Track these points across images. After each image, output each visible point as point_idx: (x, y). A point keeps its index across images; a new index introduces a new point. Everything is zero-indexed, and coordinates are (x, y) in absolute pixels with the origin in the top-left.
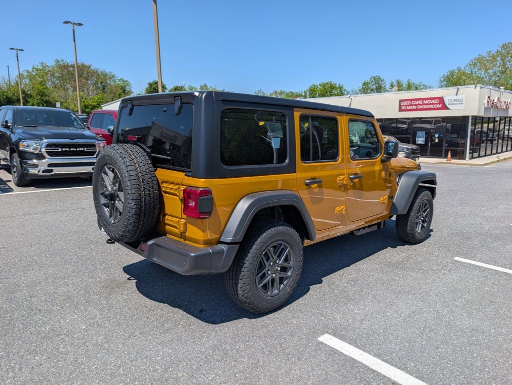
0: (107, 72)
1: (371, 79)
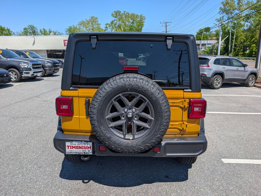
1: (28, 27)
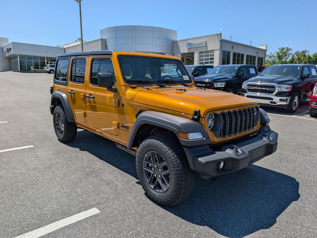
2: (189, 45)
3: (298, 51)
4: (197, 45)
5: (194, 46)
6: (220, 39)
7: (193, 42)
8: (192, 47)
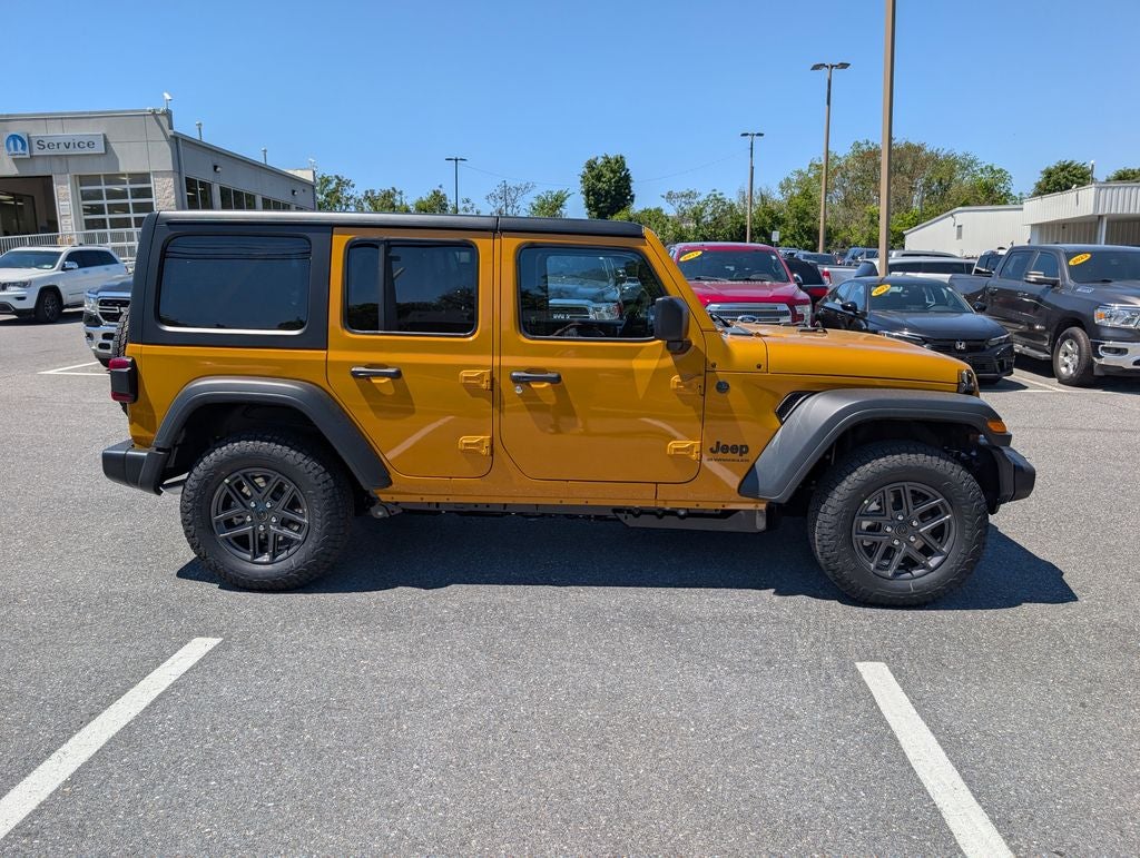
0: (959, 153)
2: (19, 143)
3: (373, 192)
4: (62, 146)
5: (46, 152)
6: (170, 133)
7: (37, 132)
8: (36, 152)
